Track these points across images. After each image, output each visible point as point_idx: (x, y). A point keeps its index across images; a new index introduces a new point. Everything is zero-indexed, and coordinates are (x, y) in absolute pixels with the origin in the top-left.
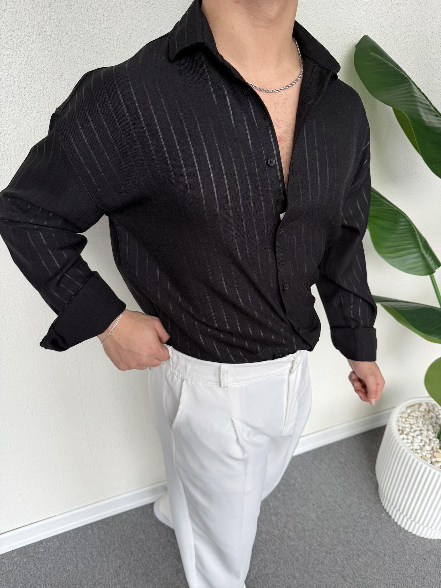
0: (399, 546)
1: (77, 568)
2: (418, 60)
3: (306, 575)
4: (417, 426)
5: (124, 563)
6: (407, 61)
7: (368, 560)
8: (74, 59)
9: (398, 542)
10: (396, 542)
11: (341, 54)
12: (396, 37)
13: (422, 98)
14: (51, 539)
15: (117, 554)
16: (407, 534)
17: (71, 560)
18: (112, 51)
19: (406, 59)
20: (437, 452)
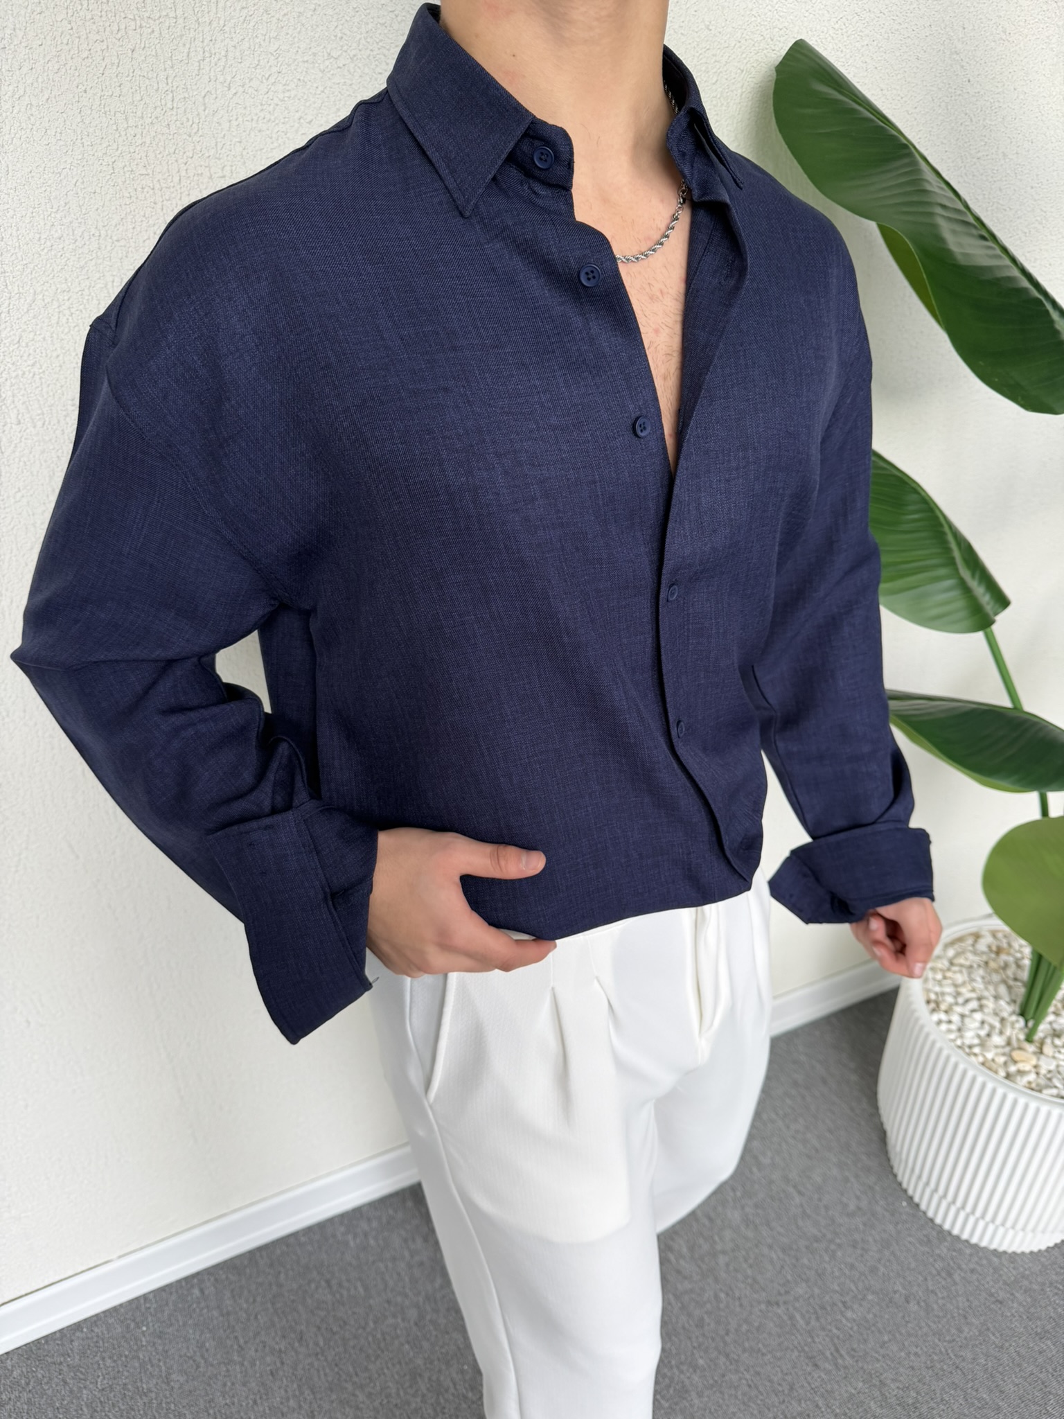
0: (939, 1274)
1: (168, 1383)
2: (931, 99)
3: (722, 1360)
4: (970, 988)
5: (282, 1363)
6: (906, 102)
7: (868, 1312)
8: (58, 135)
9: (937, 1266)
10: (933, 1266)
11: (740, 91)
12: (875, 43)
13: (947, 194)
14: (103, 1319)
15: (263, 1342)
16: (960, 1246)
17: (152, 1366)
18: (156, 107)
19: (902, 98)
20: (1020, 1048)
